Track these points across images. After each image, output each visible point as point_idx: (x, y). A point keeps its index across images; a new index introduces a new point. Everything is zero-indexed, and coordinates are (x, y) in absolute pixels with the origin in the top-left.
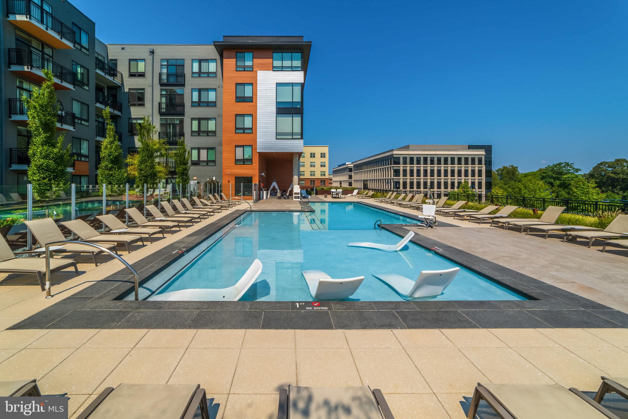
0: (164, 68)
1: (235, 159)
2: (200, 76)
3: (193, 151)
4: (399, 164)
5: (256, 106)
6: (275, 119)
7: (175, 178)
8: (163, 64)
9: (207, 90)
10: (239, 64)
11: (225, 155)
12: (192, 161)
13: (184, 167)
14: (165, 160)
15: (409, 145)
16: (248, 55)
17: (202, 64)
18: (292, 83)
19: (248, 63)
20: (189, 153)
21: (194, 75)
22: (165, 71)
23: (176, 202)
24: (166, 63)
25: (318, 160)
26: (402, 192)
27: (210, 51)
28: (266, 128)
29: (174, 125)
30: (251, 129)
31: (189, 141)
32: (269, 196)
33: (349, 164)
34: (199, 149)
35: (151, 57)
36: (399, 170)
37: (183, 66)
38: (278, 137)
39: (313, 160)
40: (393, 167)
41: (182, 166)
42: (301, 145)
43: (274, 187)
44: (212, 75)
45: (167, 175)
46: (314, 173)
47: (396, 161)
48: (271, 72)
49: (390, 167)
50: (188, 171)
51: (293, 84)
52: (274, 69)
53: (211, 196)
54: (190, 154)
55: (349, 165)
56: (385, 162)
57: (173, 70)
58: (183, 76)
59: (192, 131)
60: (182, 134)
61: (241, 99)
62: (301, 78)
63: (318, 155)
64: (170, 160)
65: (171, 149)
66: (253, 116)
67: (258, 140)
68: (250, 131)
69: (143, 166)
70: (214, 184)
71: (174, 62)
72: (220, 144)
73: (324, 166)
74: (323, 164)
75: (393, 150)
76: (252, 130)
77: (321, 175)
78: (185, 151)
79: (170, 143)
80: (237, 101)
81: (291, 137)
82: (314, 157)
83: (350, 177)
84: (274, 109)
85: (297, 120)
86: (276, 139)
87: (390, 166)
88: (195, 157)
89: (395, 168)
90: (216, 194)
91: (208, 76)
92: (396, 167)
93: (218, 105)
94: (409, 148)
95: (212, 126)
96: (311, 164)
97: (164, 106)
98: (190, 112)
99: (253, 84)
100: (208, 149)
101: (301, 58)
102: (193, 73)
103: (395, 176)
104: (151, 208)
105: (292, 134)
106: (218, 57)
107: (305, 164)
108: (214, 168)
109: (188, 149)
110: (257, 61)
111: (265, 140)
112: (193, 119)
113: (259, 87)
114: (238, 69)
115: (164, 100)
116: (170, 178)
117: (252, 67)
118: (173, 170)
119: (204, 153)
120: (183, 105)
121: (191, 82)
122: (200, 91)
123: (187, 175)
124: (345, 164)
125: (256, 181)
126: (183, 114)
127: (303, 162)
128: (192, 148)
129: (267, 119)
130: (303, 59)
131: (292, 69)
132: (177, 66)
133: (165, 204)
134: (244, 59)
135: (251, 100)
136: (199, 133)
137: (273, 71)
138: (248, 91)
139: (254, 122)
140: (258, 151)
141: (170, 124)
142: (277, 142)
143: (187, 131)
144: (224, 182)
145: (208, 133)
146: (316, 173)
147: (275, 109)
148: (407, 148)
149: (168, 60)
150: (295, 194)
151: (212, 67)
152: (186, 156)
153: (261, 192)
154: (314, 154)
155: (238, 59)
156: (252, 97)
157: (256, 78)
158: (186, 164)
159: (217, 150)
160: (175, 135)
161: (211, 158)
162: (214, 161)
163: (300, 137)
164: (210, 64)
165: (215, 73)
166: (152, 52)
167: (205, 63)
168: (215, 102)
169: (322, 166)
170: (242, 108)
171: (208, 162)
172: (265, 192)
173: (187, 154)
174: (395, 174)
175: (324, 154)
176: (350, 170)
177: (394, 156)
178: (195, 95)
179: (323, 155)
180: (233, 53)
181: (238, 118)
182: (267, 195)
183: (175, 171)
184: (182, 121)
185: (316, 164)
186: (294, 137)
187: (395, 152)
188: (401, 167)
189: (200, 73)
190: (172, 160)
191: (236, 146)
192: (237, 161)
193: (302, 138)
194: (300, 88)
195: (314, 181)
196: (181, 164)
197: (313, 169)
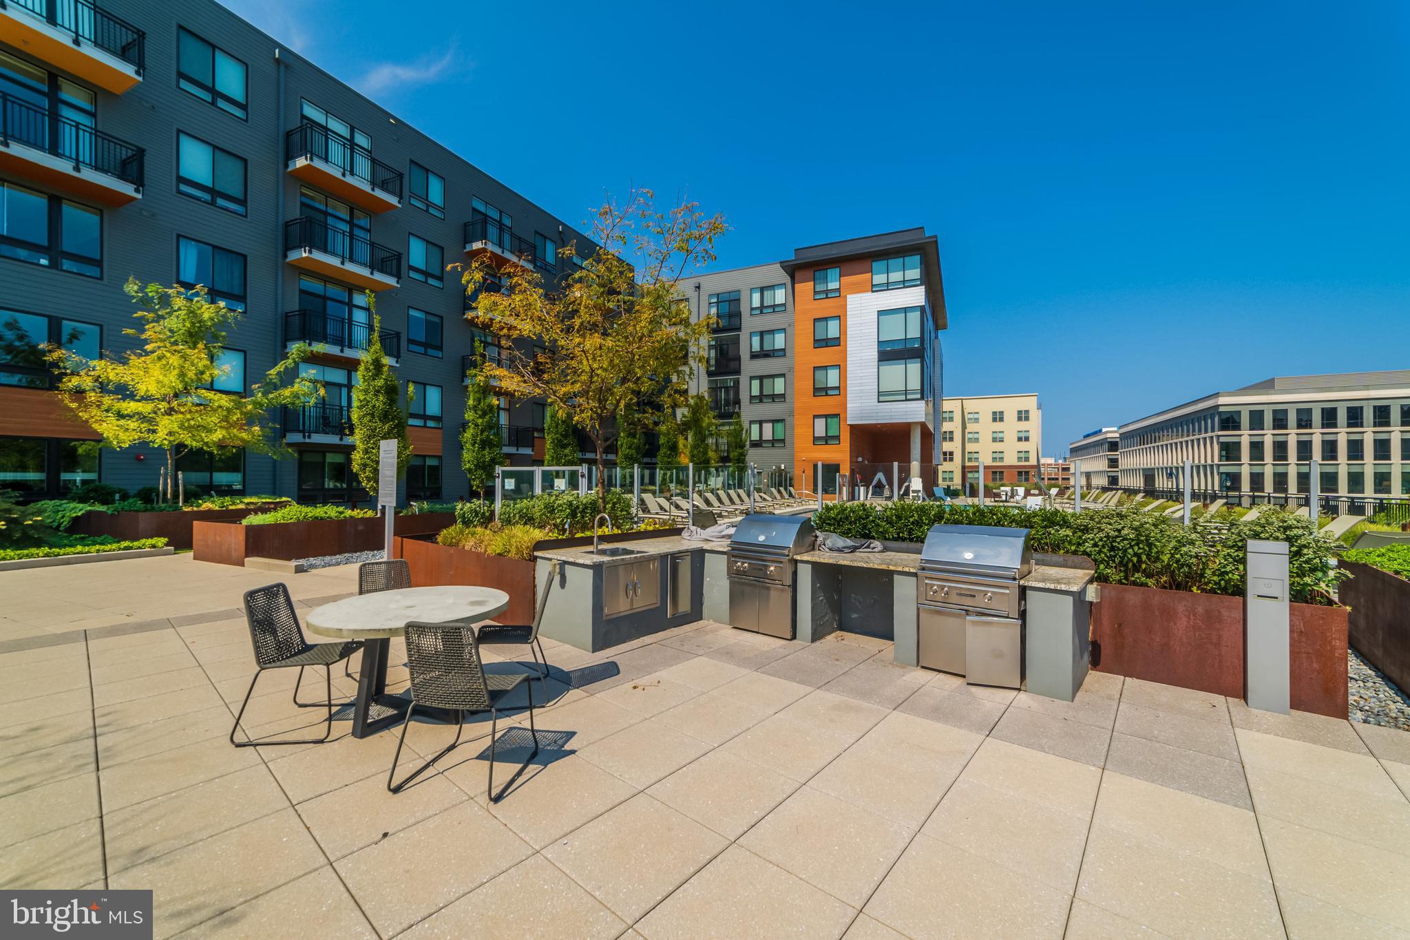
0: (713, 307)
1: (814, 437)
2: (761, 313)
3: (752, 426)
4: (1238, 427)
5: (845, 351)
6: (876, 370)
7: (729, 467)
8: (712, 301)
9: (772, 332)
10: (820, 288)
11: (797, 431)
12: (751, 441)
13: (741, 451)
14: (714, 441)
15: (1273, 379)
16: (833, 273)
17: (765, 293)
18: (905, 308)
19: (833, 285)
20: (747, 431)
21: (754, 312)
22: (714, 310)
23: (732, 492)
24: (715, 300)
25: (1011, 427)
26: (1272, 500)
27: (776, 273)
28: (861, 384)
29: (727, 388)
30: (838, 388)
31: (748, 412)
32: (870, 495)
33: (1111, 432)
34: (761, 423)
35: (697, 293)
36: (1239, 443)
37: (739, 300)
38: (882, 399)
39: (998, 426)
40: (1218, 436)
41: (738, 450)
42: (920, 409)
43: (879, 481)
44: (780, 309)
45: (718, 462)
46: (1001, 455)
47: (1230, 421)
48: (870, 294)
49: (1212, 438)
50: (745, 456)
51: (905, 310)
52: (874, 288)
53: (773, 489)
54: (749, 432)
55: (1109, 435)
56: (1197, 424)
57: (725, 308)
58: (739, 315)
59: (751, 396)
60: (737, 402)
61: (823, 343)
62: (920, 297)
63: (1010, 416)
64: (720, 441)
65: (723, 425)
66: (841, 367)
67: (848, 405)
68: (836, 392)
69: (695, 452)
70: (780, 475)
71: (726, 297)
72: (791, 414)
73: (1027, 439)
74: (1023, 435)
75: (1217, 395)
76: (840, 389)
77: (1019, 459)
78: (742, 430)
79: (721, 416)
80: (816, 346)
81: (903, 397)
82: (1001, 420)
83: (1113, 463)
84: (873, 354)
85: (914, 367)
86: (879, 402)
87: (1210, 434)
88: (755, 436)
89: (1222, 439)
90: (782, 489)
91: (774, 312)
92: (1228, 436)
93: (787, 354)
94: (1273, 387)
95: (779, 386)
96: (995, 435)
97: (713, 362)
98: (750, 367)
99: (840, 318)
100: (774, 421)
101: (921, 264)
102: (752, 309)
103: (1224, 458)
104: (709, 495)
105: (906, 392)
106: (788, 280)
107: (980, 436)
108: (781, 451)
109: (746, 425)
110: (846, 280)
111: (859, 405)
112: (752, 378)
113: (850, 321)
114: (817, 297)
115: (713, 353)
116: (721, 466)
117: (838, 290)
118: (725, 454)
119: (768, 428)
120: (738, 359)
121: (750, 323)
122: (762, 334)
123: (743, 461)
124: (1100, 431)
125: (845, 470)
126: (738, 372)
127: (975, 433)
128: (751, 422)
129: (864, 371)
130: (923, 266)
131: (905, 284)
132: (729, 301)
133: (721, 493)
134: (825, 280)
135: (837, 342)
136: (761, 398)
137: (873, 292)
138: (833, 330)
139: (843, 377)
140: (848, 423)
141: (721, 388)
142: (880, 407)
143: (744, 397)
144: (797, 472)
145: (774, 397)
146: (1005, 456)
147: (876, 353)
148: (1267, 385)
149: (718, 295)
150: (913, 491)
151: (780, 296)
152: (744, 435)
153: (857, 488)
154: (1002, 413)
155: (817, 282)
156: (839, 338)
157: (845, 306)
158: (742, 446)
159: (787, 422)
160: (727, 403)
161: (779, 436)
162: (783, 441)
163: (919, 396)
164: (776, 291)
165: (784, 305)
166: (698, 287)
167: (769, 292)
168: (784, 350)
169: (1020, 439)
170: (825, 356)
171: (773, 442)
172: (862, 489)
173: (744, 432)
174: (1224, 453)
175: (1027, 412)
176: (1113, 446)
177: (1221, 409)
178: (756, 341)
179: (1023, 416)
180: (809, 273)
181: (817, 372)
182: (867, 494)
183: (728, 456)
184: (737, 383)
185: (1006, 436)
186: (909, 397)
187: (1222, 400)
188: (1245, 437)
189: (762, 307)
190: (723, 441)
191: (815, 417)
192: (816, 439)
193: (922, 398)
194: (918, 313)
195: (1002, 472)
196: (736, 448)
197: (998, 447)
